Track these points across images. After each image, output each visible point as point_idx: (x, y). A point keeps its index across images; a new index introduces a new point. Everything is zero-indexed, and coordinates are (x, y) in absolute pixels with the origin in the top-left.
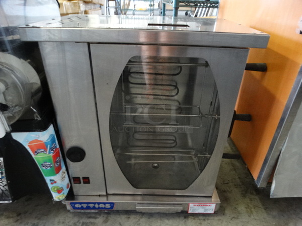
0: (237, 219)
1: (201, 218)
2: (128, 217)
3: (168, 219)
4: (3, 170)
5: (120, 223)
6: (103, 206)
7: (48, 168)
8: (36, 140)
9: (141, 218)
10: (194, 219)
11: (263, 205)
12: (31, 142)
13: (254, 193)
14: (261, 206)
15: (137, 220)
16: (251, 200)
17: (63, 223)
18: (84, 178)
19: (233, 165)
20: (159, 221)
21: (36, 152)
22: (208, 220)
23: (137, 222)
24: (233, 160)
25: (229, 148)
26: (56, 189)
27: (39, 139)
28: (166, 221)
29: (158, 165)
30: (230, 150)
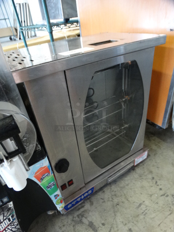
0: (157, 154)
1: (141, 165)
2: (103, 191)
3: (125, 177)
4: (14, 212)
5: (101, 198)
6: (87, 194)
7: (52, 187)
8: (40, 168)
9: (111, 186)
10: (138, 168)
11: (161, 139)
12: (36, 173)
13: (152, 136)
14: (161, 141)
15: (110, 189)
16: (154, 140)
17: (64, 226)
18: (68, 182)
20: (122, 181)
21: (41, 179)
22: (145, 163)
23: (111, 190)
26: (59, 201)
27: (43, 166)
28: (126, 179)
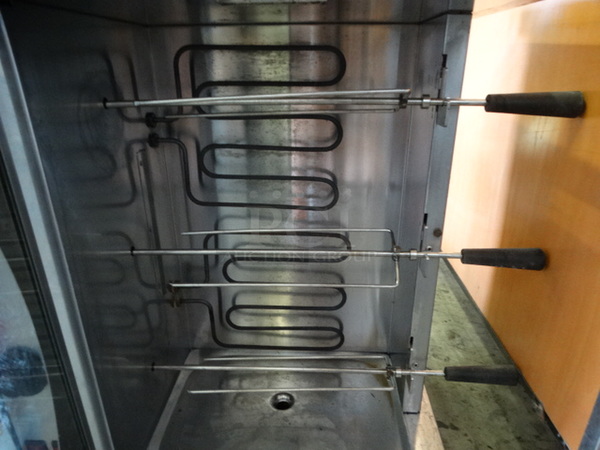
19: (498, 399)
24: (497, 386)
25: (486, 353)
29: (291, 398)
30: (490, 359)
